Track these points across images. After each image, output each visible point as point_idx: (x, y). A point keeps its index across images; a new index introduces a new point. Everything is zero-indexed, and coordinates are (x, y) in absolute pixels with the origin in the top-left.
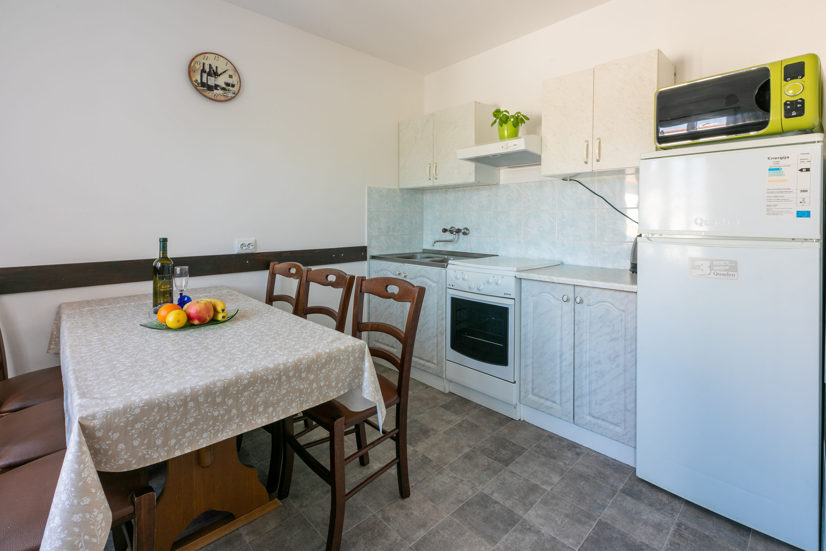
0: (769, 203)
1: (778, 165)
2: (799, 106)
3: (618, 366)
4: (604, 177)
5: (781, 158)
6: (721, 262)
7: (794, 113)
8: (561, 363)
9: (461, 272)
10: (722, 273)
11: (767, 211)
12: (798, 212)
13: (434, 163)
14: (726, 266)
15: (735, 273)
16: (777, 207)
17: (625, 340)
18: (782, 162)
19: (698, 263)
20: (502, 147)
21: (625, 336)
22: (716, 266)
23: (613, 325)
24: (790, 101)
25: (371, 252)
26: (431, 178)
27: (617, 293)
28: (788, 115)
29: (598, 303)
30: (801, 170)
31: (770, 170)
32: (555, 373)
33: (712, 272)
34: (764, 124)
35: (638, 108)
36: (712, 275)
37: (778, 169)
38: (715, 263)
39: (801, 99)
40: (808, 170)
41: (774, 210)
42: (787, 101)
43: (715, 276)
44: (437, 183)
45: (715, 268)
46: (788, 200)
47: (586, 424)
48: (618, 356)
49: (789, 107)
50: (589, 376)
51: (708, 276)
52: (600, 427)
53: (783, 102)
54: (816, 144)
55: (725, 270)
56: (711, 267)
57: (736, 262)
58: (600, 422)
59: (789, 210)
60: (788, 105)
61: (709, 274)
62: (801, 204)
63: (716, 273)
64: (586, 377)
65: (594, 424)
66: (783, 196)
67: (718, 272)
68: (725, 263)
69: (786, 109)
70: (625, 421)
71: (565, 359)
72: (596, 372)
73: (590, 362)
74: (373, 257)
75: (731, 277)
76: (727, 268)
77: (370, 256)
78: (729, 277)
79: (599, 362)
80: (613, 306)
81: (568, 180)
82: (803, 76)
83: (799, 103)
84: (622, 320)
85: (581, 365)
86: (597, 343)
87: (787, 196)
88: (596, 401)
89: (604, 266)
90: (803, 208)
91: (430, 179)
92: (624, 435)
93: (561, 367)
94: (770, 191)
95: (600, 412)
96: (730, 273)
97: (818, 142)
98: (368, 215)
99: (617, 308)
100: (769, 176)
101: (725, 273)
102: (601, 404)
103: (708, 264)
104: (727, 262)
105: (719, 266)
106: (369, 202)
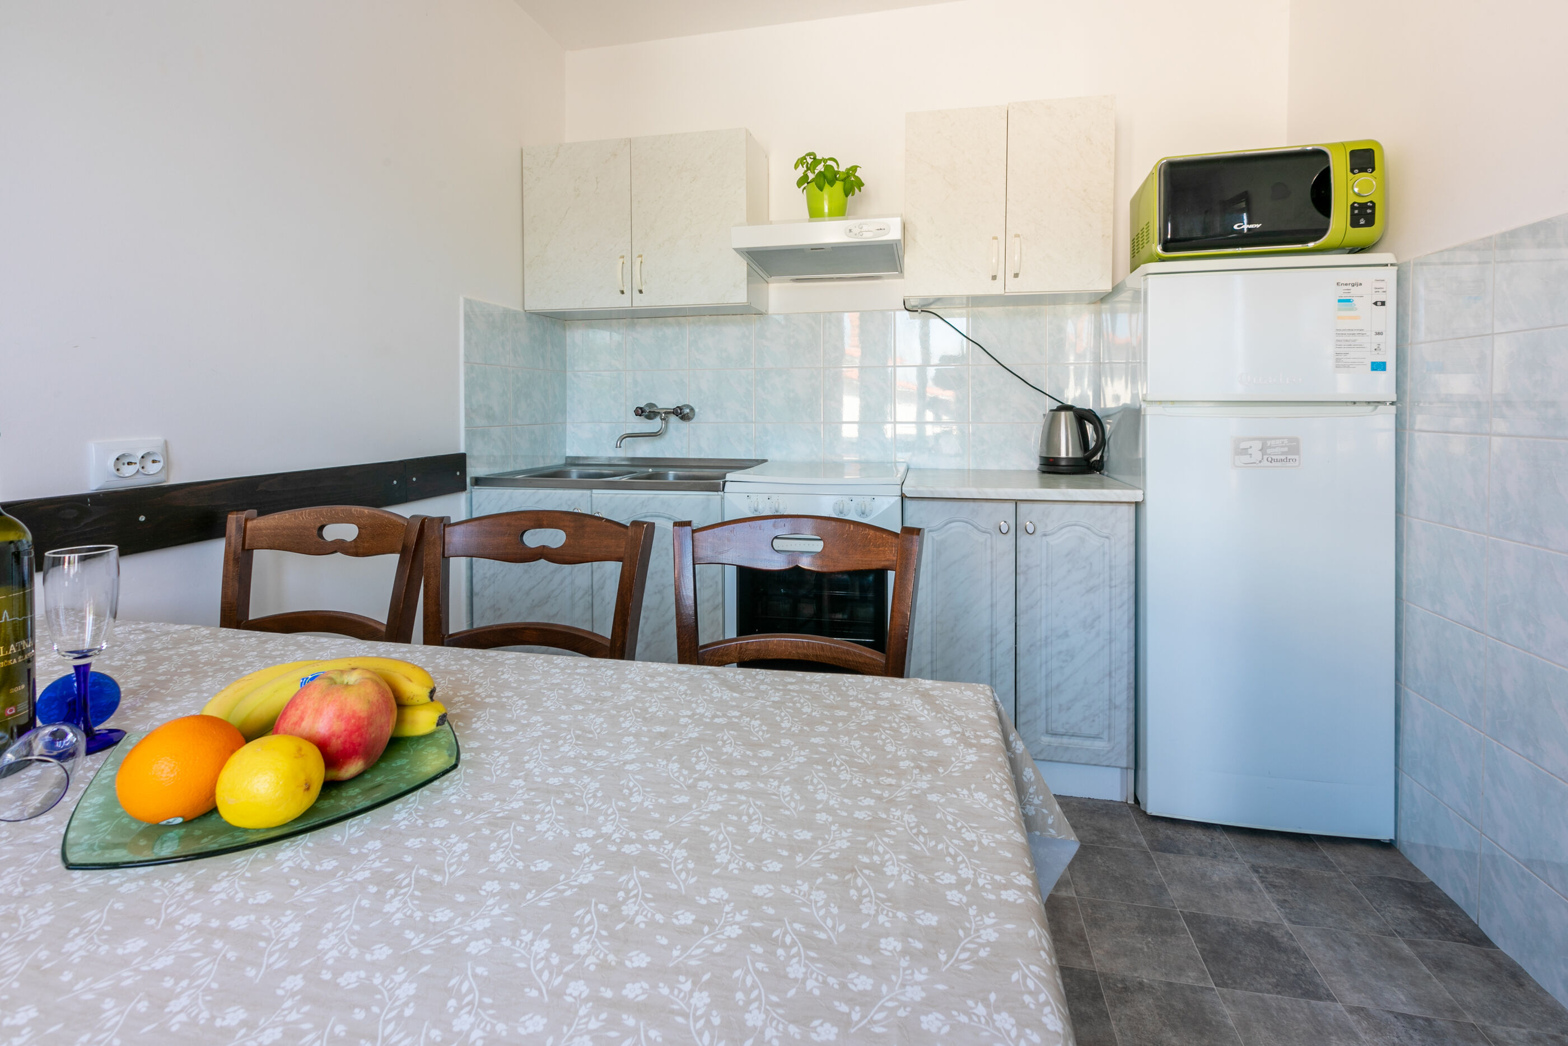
0: (1339, 350)
1: (1349, 295)
2: (1369, 211)
3: (1098, 634)
4: (980, 309)
5: (1353, 285)
6: (1278, 442)
7: (1362, 222)
8: (992, 650)
9: (767, 496)
10: (1279, 457)
11: (1337, 362)
12: (1373, 363)
13: (635, 255)
14: (1282, 447)
15: (1296, 457)
16: (1348, 356)
17: (1111, 587)
18: (1355, 290)
19: (1244, 445)
20: (850, 231)
21: (1111, 580)
22: (1270, 447)
23: (1091, 564)
24: (1358, 203)
25: (474, 470)
26: (627, 291)
27: (1097, 507)
28: (1355, 223)
29: (1062, 528)
30: (1376, 304)
31: (1340, 301)
32: (980, 672)
33: (1265, 457)
34: (1321, 232)
35: (1085, 191)
36: (1265, 463)
37: (1349, 301)
38: (1269, 443)
39: (1371, 202)
40: (1383, 303)
41: (1345, 360)
42: (1355, 203)
43: (1269, 464)
44: (641, 302)
45: (1269, 451)
46: (1361, 346)
47: (1041, 752)
48: (1099, 617)
49: (1356, 212)
50: (1046, 662)
51: (1259, 465)
52: (1067, 749)
53: (1350, 203)
54: (1389, 267)
55: (1283, 453)
56: (1263, 450)
57: (1296, 440)
58: (1065, 740)
59: (1363, 360)
60: (1356, 208)
61: (1260, 462)
62: (1376, 352)
63: (1270, 459)
64: (1041, 666)
65: (1056, 748)
66: (1355, 341)
67: (1273, 457)
68: (1283, 443)
69: (1352, 215)
70: (1109, 727)
71: (1001, 642)
72: (1060, 653)
73: (1046, 638)
74: (478, 481)
75: (1292, 464)
76: (1286, 449)
77: (471, 478)
78: (1288, 464)
79: (1066, 635)
80: (1088, 532)
81: (919, 311)
82: (1373, 169)
83: (1370, 207)
84: (1104, 554)
85: (1031, 646)
86: (1062, 602)
87: (1360, 340)
88: (1060, 705)
89: (982, 468)
90: (1378, 359)
91: (622, 292)
92: (1109, 752)
93: (992, 658)
94: (1339, 333)
95: (1067, 723)
96: (1289, 457)
97: (1392, 265)
98: (466, 374)
99: (1097, 535)
100: (1339, 310)
101: (1283, 457)
102: (1069, 709)
103: (1258, 445)
104: (1286, 441)
105: (1275, 448)
106: (468, 339)
